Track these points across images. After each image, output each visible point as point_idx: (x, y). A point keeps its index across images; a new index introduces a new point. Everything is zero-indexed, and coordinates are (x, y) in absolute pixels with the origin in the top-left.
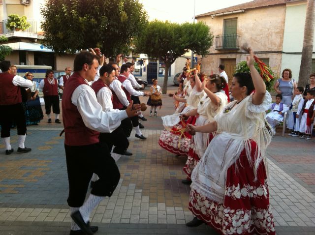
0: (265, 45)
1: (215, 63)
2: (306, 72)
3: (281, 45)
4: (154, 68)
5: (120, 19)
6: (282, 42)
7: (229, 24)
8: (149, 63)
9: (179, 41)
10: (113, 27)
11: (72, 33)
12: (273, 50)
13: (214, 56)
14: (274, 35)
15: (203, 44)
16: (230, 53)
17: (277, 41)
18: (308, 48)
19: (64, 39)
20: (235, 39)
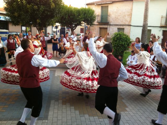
0: (122, 21)
1: (97, 30)
2: (144, 37)
3: (130, 21)
4: (64, 31)
5: (50, 7)
6: (131, 20)
7: (104, 9)
8: (61, 28)
9: (79, 18)
10: (47, 11)
11: (23, 14)
12: (126, 24)
13: (96, 26)
14: (127, 16)
15: (91, 20)
16: (104, 25)
17: (128, 19)
18: (146, 25)
19: (18, 17)
20: (107, 17)
